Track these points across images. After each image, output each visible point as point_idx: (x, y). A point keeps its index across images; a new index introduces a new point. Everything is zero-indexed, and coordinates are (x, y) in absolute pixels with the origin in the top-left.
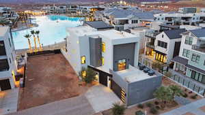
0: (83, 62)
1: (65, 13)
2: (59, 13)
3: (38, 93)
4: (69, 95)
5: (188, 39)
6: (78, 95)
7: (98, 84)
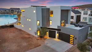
0: (38, 25)
1: (7, 13)
2: (4, 14)
3: (9, 48)
4: (33, 46)
5: (85, 12)
6: (40, 45)
7: (49, 38)
